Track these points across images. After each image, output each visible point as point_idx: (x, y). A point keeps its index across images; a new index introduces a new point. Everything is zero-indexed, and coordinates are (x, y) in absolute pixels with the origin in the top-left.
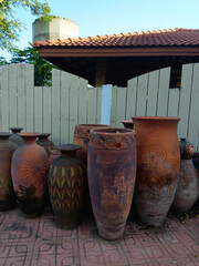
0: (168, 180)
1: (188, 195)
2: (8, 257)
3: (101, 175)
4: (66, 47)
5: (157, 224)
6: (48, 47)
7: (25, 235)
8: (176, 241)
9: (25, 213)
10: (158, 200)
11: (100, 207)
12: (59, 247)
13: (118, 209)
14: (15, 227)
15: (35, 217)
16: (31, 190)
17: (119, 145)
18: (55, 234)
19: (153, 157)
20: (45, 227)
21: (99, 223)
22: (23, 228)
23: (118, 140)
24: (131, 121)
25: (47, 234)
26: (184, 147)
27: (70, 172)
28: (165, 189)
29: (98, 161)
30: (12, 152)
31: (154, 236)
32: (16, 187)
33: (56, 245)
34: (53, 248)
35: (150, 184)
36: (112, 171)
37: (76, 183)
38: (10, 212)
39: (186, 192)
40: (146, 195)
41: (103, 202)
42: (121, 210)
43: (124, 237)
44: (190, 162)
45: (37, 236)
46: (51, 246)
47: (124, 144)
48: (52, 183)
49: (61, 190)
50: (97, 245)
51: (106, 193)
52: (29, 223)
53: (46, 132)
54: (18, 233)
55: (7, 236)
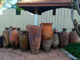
0: (49, 39)
1: (56, 43)
2: (8, 58)
3: (32, 37)
4: (26, 4)
5: (47, 50)
6: (20, 4)
7: (13, 53)
8: (52, 54)
9: (13, 48)
10: (47, 44)
11: (32, 46)
12: (21, 56)
13: (36, 46)
14: (10, 52)
15: (16, 49)
16: (14, 42)
17: (36, 30)
18: (21, 53)
19: (45, 33)
20: (18, 52)
21: (32, 50)
22: (13, 52)
23: (36, 28)
24: (41, 24)
25: (19, 53)
26: (55, 31)
27: (24, 37)
28: (49, 41)
29: (31, 34)
30: (9, 32)
31: (46, 53)
32: (11, 42)
33: (21, 55)
34: (20, 56)
35: (45, 40)
36: (34, 36)
37: (26, 40)
38: (9, 48)
39: (55, 42)
40: (44, 43)
41: (33, 44)
42: (37, 46)
43: (39, 53)
44: (57, 34)
45: (16, 54)
46: (19, 55)
47: (37, 30)
48: (20, 40)
49: (22, 42)
50: (31, 55)
51: (33, 42)
52: (14, 51)
53: (19, 28)
54: (11, 53)
55: (8, 54)
